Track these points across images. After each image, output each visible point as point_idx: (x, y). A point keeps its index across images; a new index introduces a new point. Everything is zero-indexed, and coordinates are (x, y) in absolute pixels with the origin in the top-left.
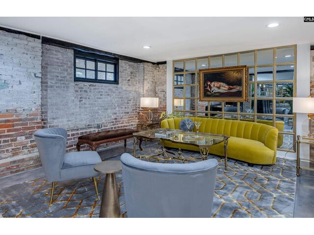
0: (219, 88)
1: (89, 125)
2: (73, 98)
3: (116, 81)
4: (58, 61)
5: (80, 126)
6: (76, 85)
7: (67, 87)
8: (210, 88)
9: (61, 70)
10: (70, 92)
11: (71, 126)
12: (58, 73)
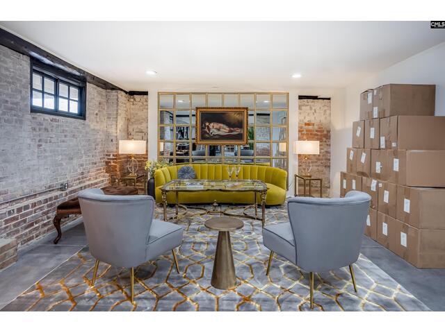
0: (219, 130)
1: (50, 187)
2: (29, 141)
3: (82, 115)
4: (8, 73)
5: (39, 190)
6: (33, 118)
7: (21, 122)
8: (209, 129)
9: (12, 91)
10: (24, 130)
11: (26, 191)
12: (7, 95)
